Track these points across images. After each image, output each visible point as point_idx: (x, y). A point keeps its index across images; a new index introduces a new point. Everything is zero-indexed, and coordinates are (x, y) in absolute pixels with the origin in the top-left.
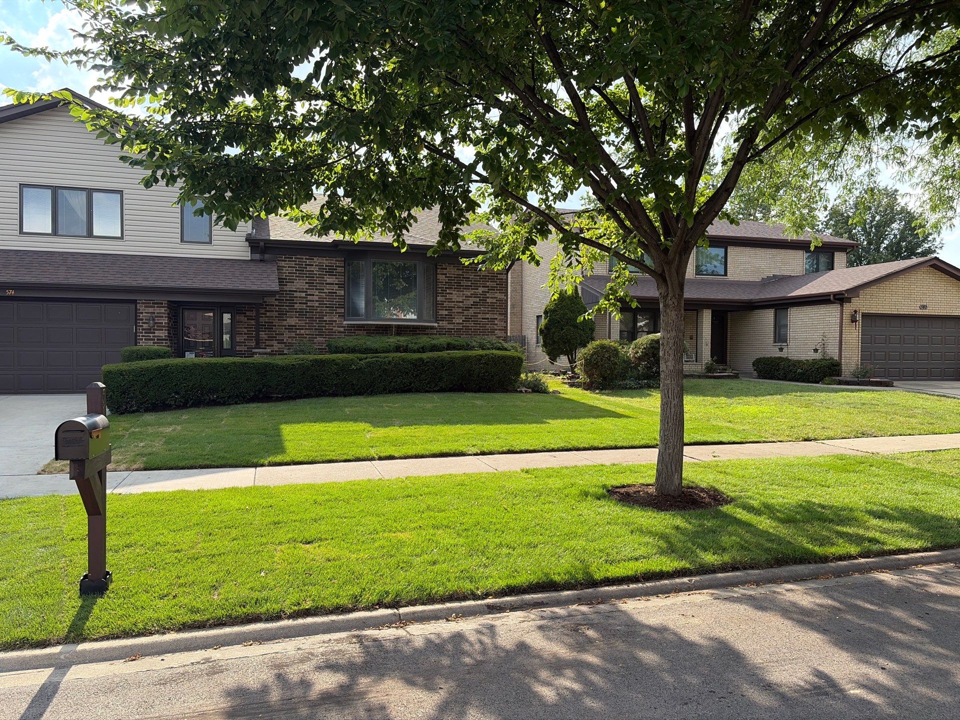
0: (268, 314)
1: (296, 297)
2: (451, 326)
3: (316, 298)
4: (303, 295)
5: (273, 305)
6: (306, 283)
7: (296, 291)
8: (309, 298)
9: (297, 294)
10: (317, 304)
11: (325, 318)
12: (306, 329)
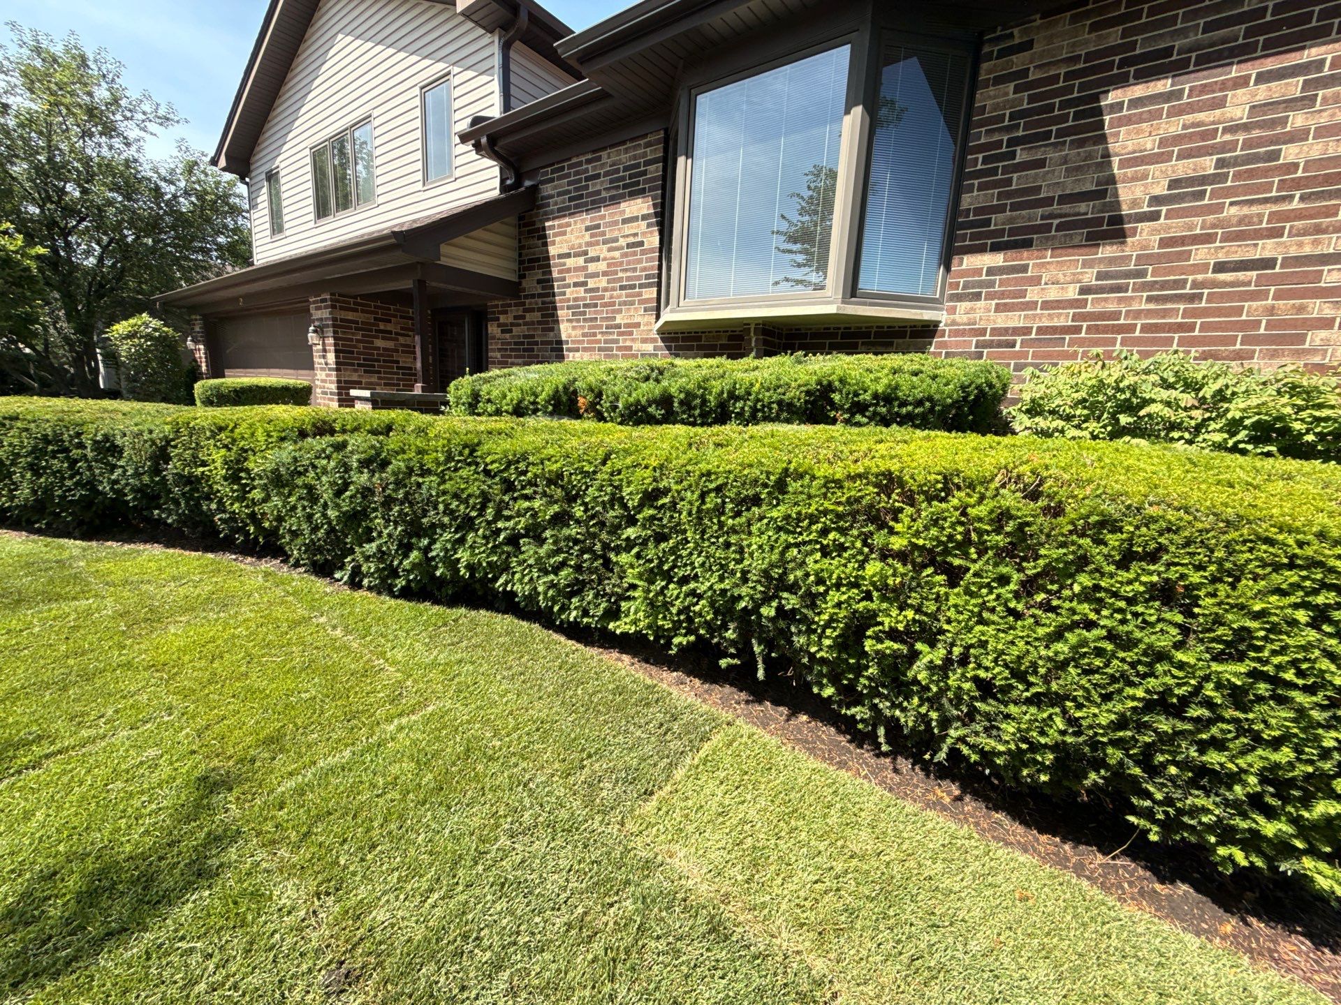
0: (529, 317)
1: (569, 270)
2: (1014, 320)
3: (602, 266)
4: (580, 261)
5: (533, 296)
6: (587, 229)
7: (568, 255)
8: (592, 267)
9: (570, 262)
10: (602, 282)
11: (619, 320)
12: (585, 349)
